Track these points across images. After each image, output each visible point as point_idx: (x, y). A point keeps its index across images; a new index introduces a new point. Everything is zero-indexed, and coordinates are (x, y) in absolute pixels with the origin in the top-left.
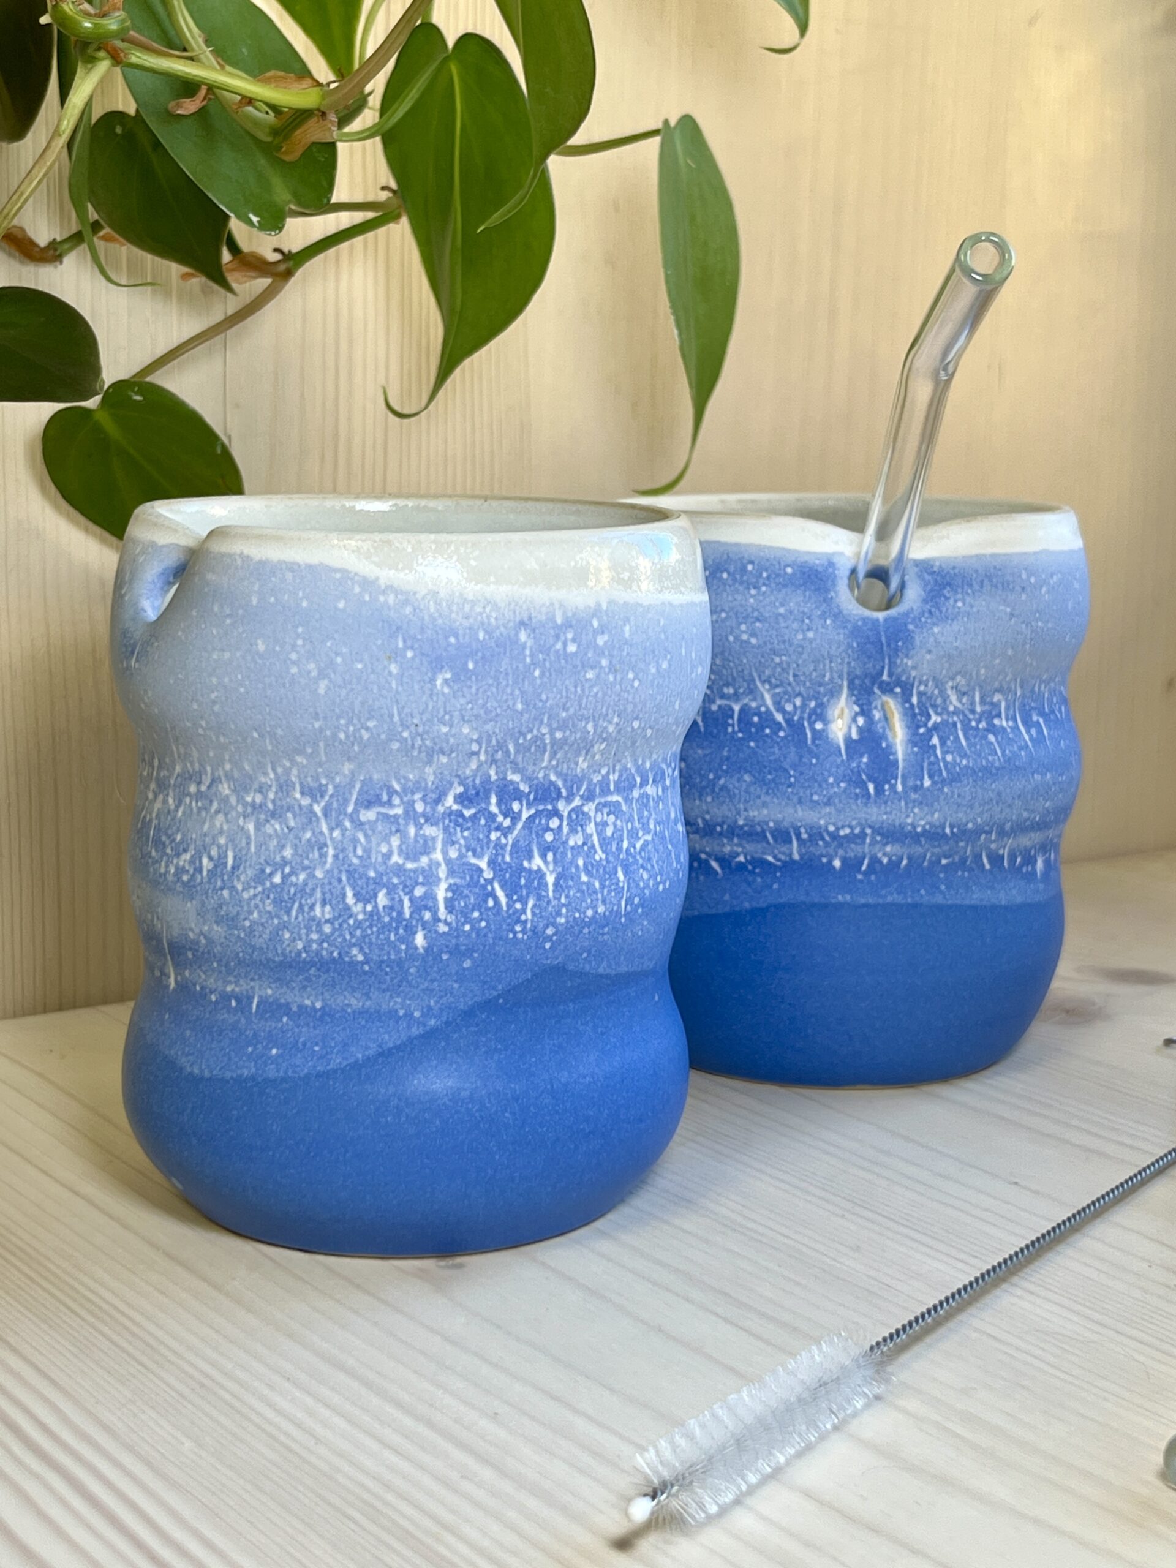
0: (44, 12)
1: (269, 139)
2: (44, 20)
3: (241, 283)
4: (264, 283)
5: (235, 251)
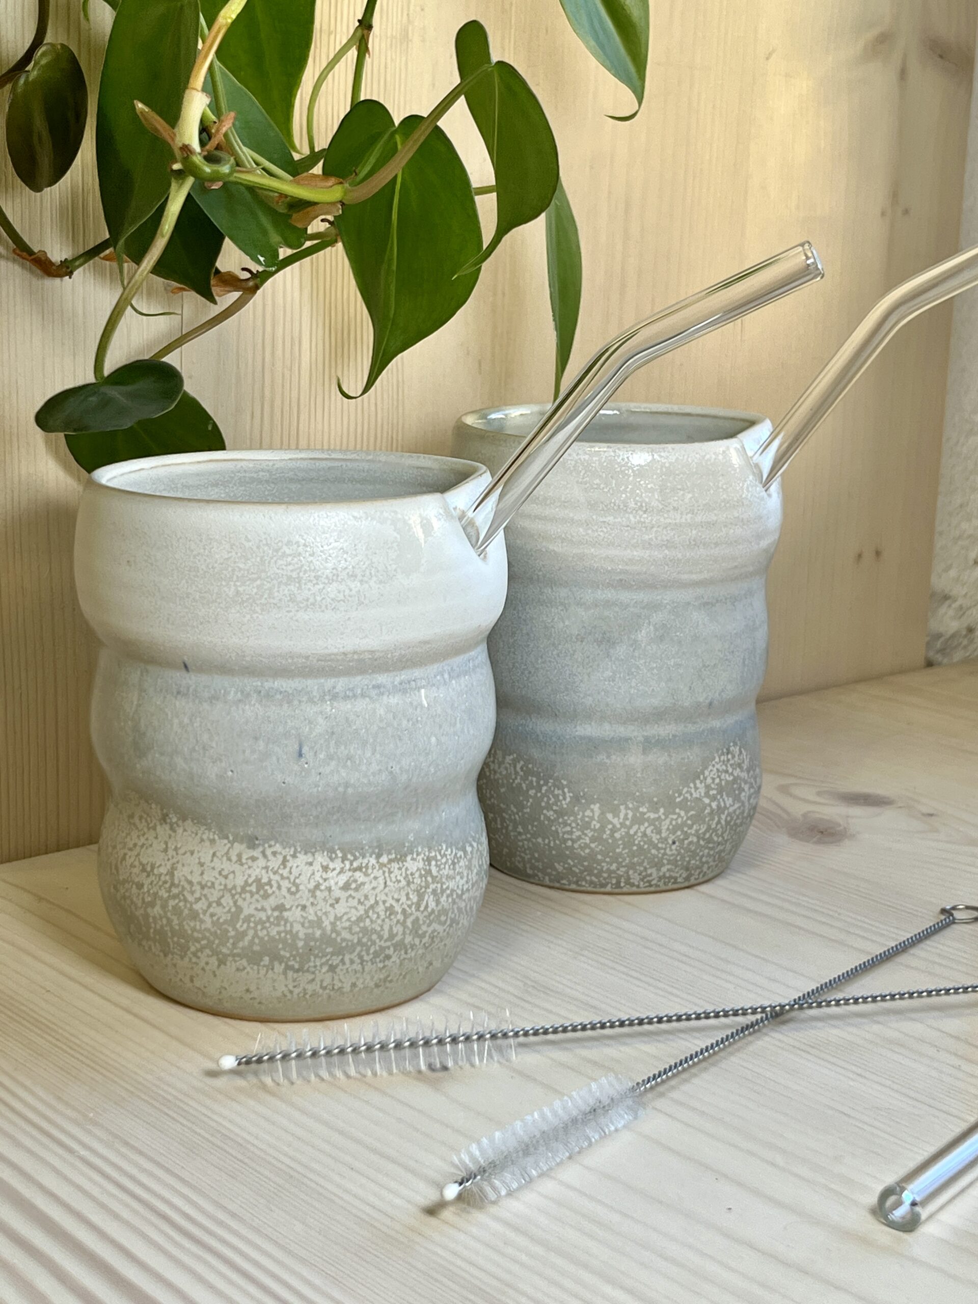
2: (176, 166)
3: (220, 296)
4: (236, 295)
5: (217, 271)
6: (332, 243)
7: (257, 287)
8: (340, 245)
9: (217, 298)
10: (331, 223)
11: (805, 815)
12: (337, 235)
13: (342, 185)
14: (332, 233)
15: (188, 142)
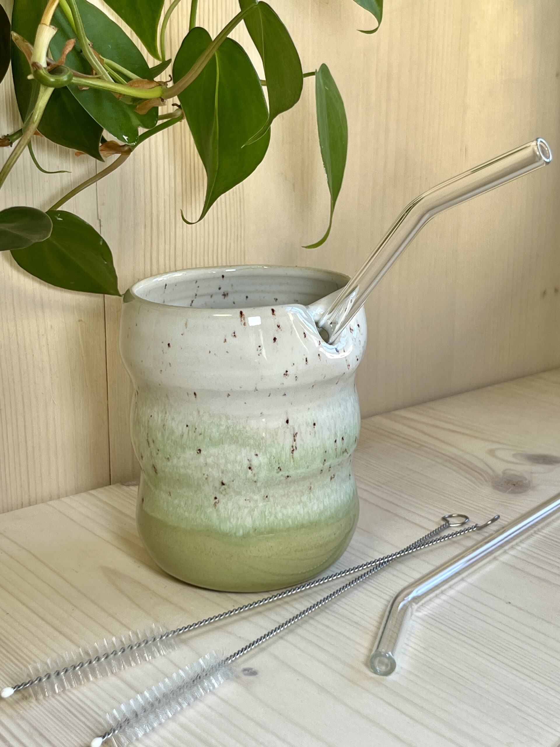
0: (29, 73)
1: (131, 103)
2: (30, 77)
3: (106, 157)
4: (118, 156)
5: (104, 141)
6: (180, 119)
7: (130, 151)
8: (185, 121)
9: (104, 158)
10: (179, 106)
11: (504, 472)
12: (182, 114)
13: (160, 87)
14: (179, 113)
15: (37, 60)
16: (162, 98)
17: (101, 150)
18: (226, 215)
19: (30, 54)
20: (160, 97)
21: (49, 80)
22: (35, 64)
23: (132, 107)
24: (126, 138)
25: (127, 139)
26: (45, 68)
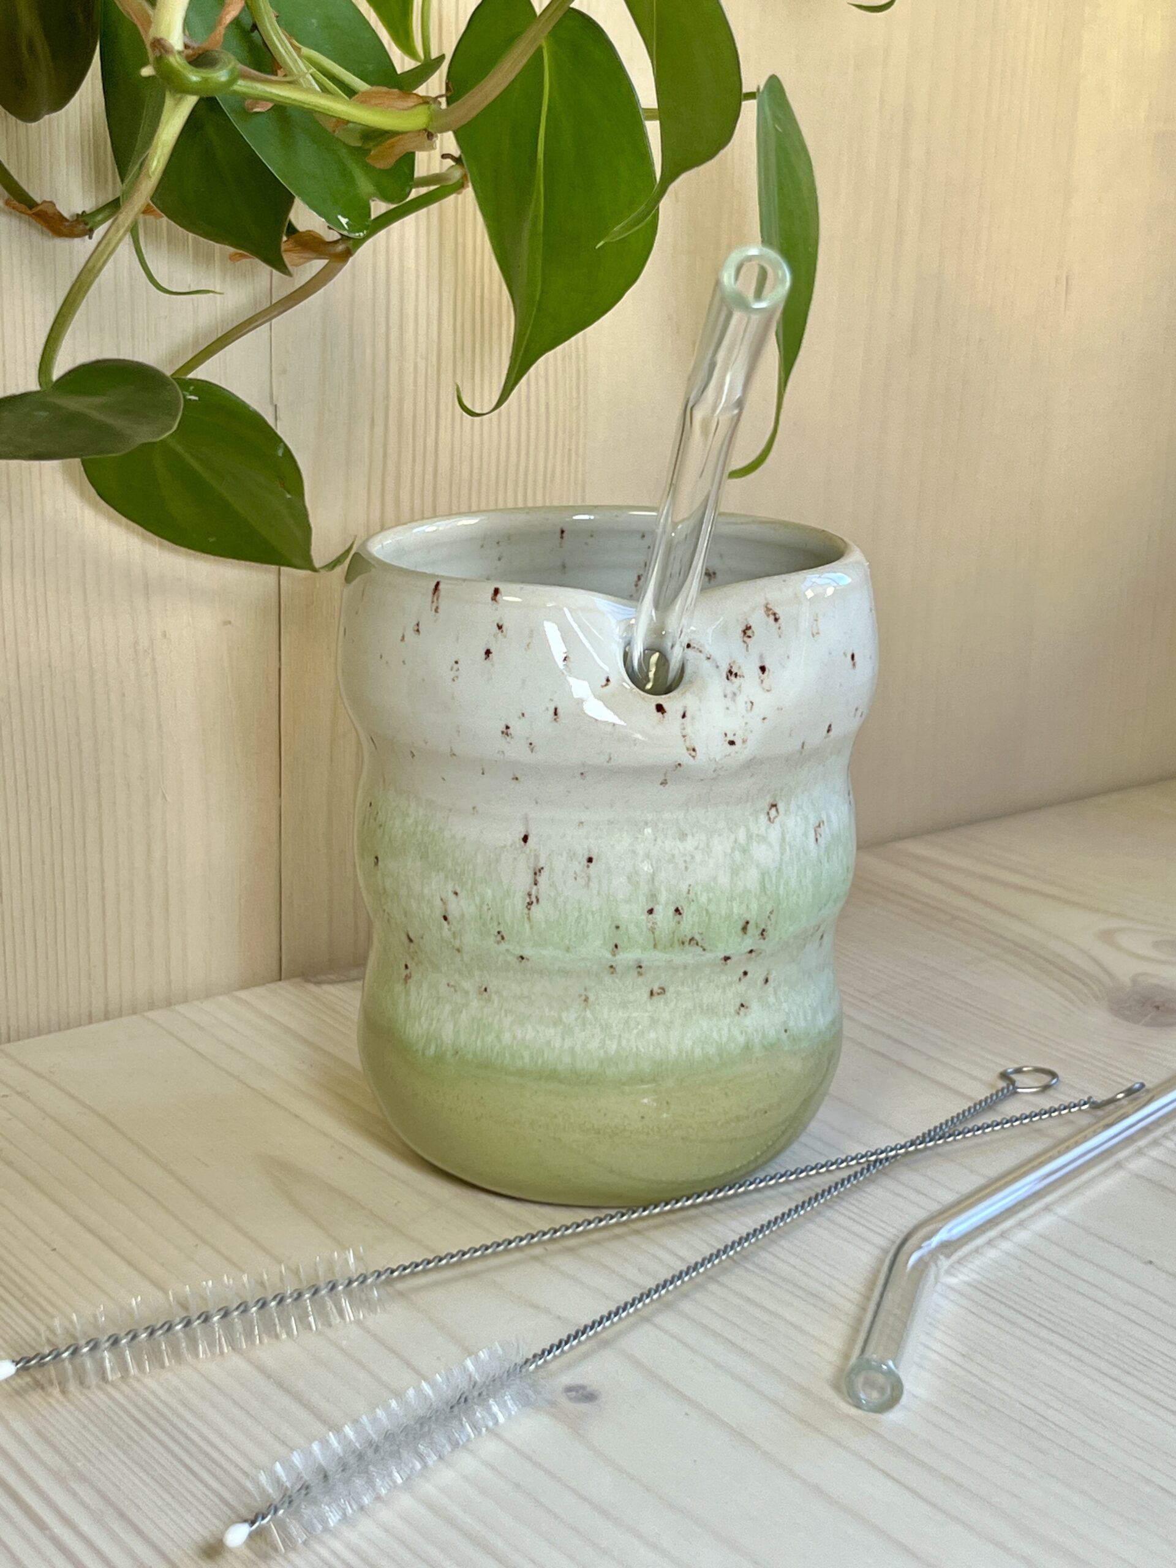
0: (145, 64)
1: (360, 143)
2: (147, 71)
3: (296, 266)
4: (319, 264)
5: (292, 230)
6: (459, 187)
7: (348, 254)
8: (469, 192)
9: (290, 268)
10: (458, 160)
11: (1134, 981)
12: (464, 177)
13: (427, 106)
14: (457, 174)
15: (162, 34)
16: (430, 130)
17: (286, 251)
18: (547, 405)
19: (148, 22)
20: (425, 130)
21: (188, 80)
22: (159, 44)
23: (360, 153)
24: (344, 221)
25: (347, 224)
26: (179, 53)
